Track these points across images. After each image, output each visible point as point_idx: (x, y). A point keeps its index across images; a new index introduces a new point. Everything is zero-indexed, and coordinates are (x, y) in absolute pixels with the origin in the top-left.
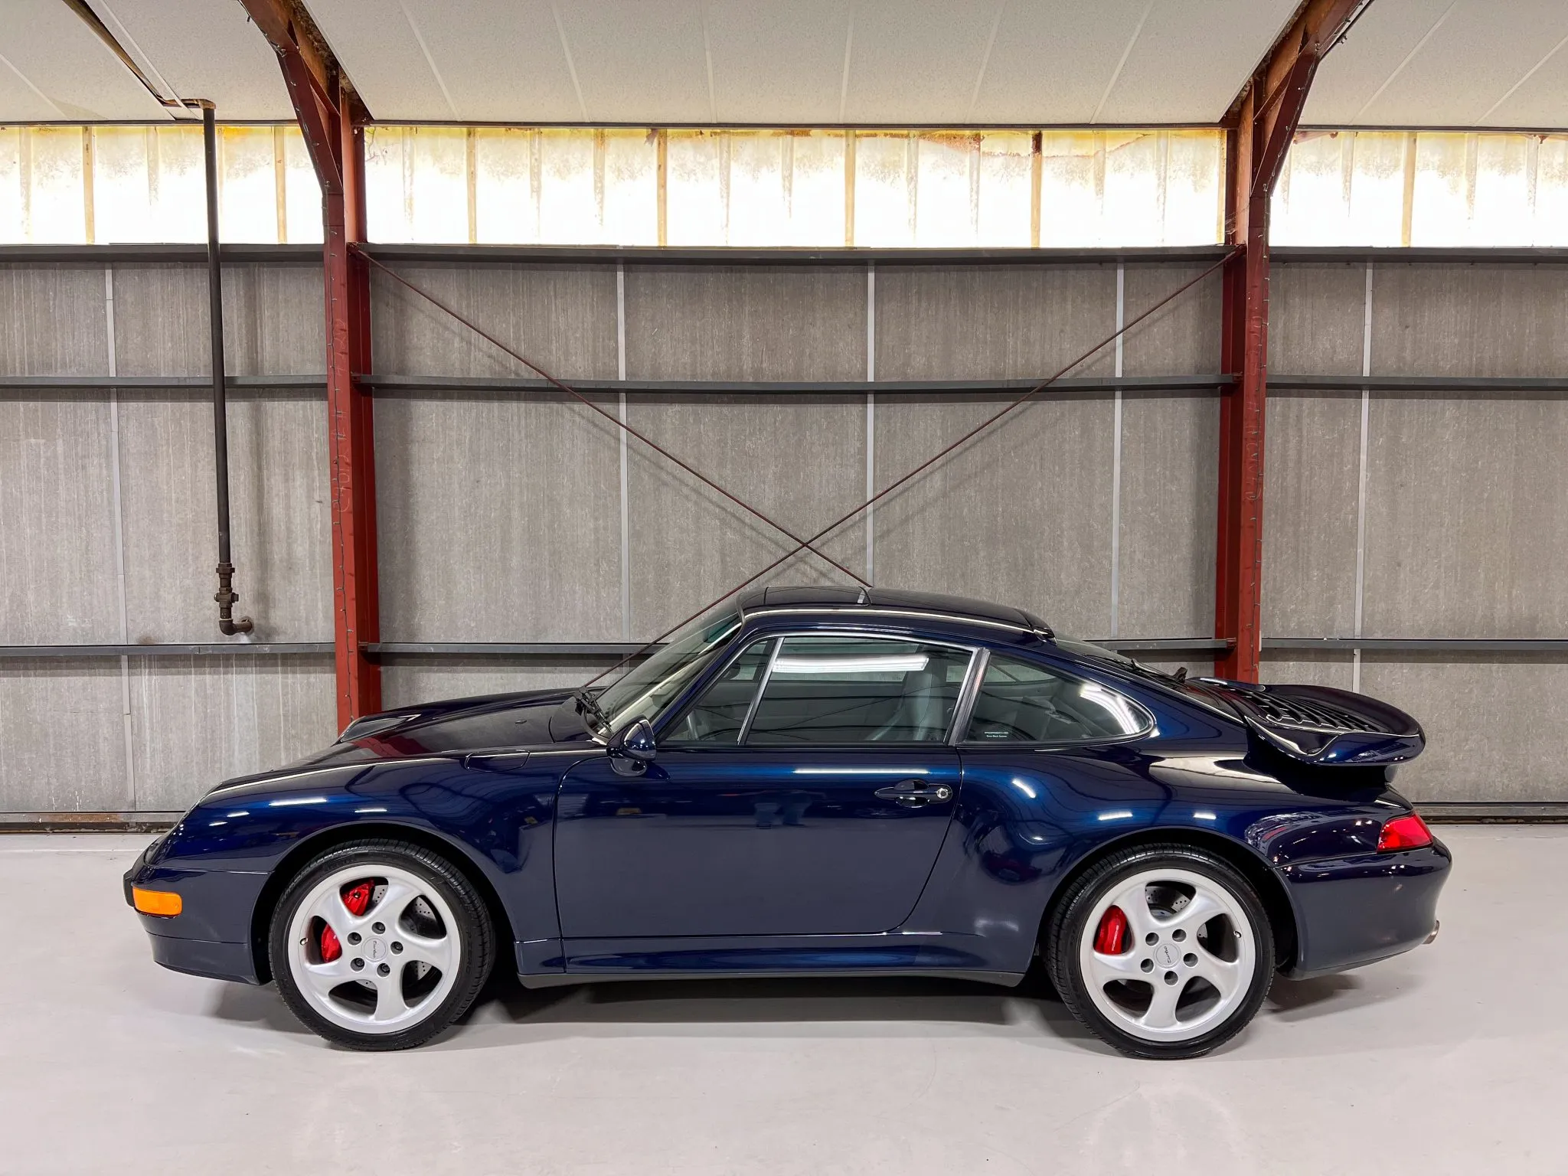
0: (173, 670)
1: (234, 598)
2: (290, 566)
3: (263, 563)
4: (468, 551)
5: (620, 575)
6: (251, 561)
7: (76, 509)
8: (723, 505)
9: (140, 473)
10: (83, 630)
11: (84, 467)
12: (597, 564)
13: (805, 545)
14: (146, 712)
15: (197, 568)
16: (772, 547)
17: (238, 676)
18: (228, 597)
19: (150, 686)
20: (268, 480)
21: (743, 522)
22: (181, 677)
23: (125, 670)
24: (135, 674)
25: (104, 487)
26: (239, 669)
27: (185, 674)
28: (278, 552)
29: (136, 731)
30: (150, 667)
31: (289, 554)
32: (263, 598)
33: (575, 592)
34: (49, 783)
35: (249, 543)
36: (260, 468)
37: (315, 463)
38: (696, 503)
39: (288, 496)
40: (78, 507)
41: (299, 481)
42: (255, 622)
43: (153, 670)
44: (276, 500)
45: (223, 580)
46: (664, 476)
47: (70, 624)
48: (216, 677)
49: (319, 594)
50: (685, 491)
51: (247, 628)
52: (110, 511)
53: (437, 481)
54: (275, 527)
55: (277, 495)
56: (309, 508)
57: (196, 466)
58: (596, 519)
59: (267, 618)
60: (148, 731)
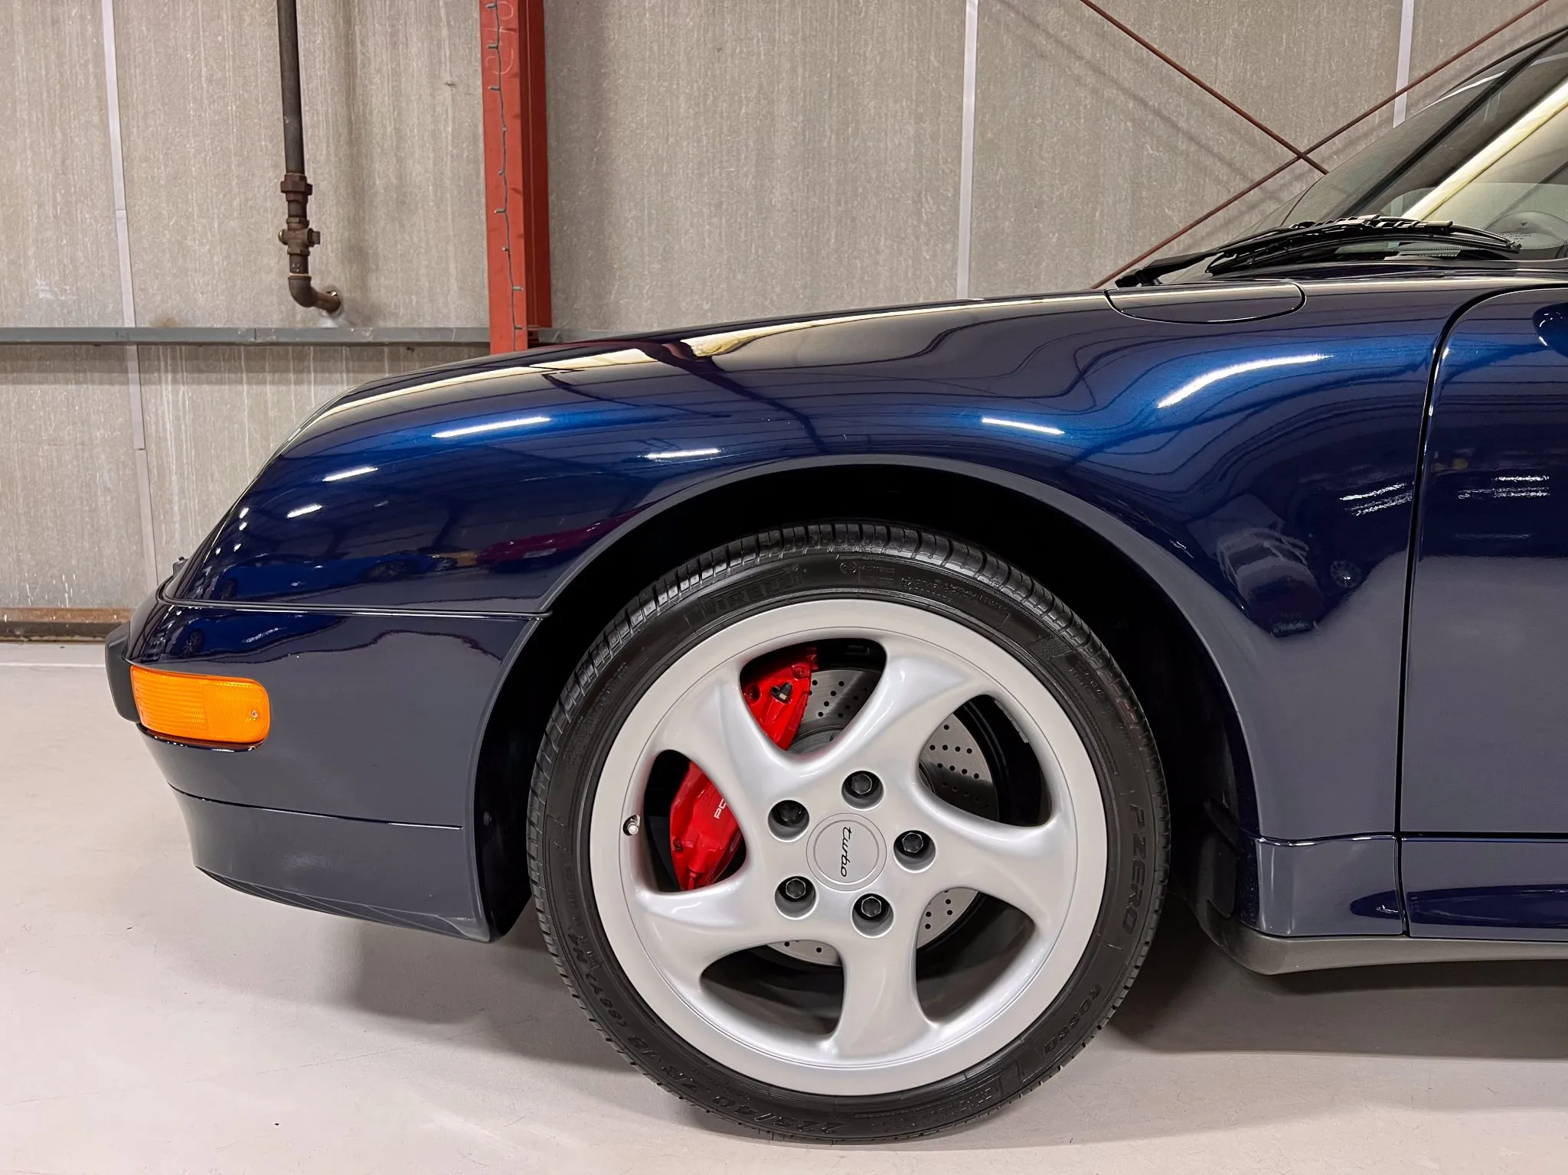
0: (214, 376)
1: (313, 238)
2: (403, 202)
3: (358, 192)
4: (701, 175)
5: (955, 222)
6: (336, 189)
7: (45, 96)
8: (1141, 94)
9: (148, 30)
10: (63, 304)
11: (55, 22)
12: (918, 201)
13: (1300, 156)
14: (170, 444)
15: (247, 200)
16: (1222, 171)
17: (319, 388)
18: (302, 235)
19: (175, 403)
20: (362, 43)
21: (1174, 126)
22: (226, 387)
23: (134, 376)
24: (150, 383)
25: (90, 56)
26: (319, 375)
27: (230, 382)
28: (381, 173)
29: (155, 479)
30: (174, 371)
31: (400, 178)
32: (358, 254)
33: (878, 252)
34: (19, 561)
35: (333, 158)
36: (348, 22)
37: (443, 12)
38: (1095, 91)
39: (396, 74)
40: (48, 91)
41: (416, 46)
42: (345, 295)
43: (179, 376)
44: (377, 80)
45: (293, 206)
46: (1040, 39)
47: (41, 295)
48: (283, 388)
49: (451, 248)
50: (1078, 68)
51: (333, 302)
52: (99, 99)
53: (651, 48)
54: (377, 130)
55: (379, 71)
56: (433, 96)
57: (242, 20)
58: (919, 119)
59: (364, 288)
60: (174, 477)
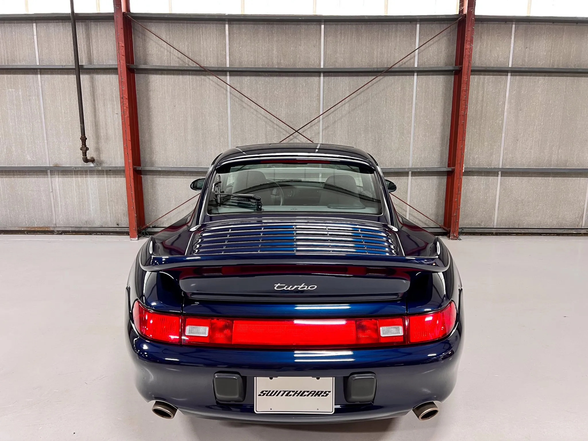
0: (67, 176)
1: (87, 149)
2: (107, 139)
3: (97, 137)
4: (172, 133)
5: (228, 143)
6: (93, 136)
7: (28, 116)
8: (266, 116)
9: (50, 102)
10: (33, 161)
11: (29, 100)
12: (220, 138)
13: (296, 131)
14: (58, 191)
15: (73, 139)
16: (285, 133)
17: (90, 178)
18: (85, 149)
19: (59, 182)
20: (97, 105)
21: (274, 123)
22: (70, 179)
23: (49, 176)
24: (53, 177)
25: (38, 107)
26: (90, 176)
27: (71, 177)
28: (102, 133)
29: (55, 198)
30: (58, 175)
31: (107, 133)
32: (98, 150)
33: (212, 149)
34: (25, 216)
35: (92, 129)
36: (94, 101)
37: (115, 99)
38: (256, 115)
39: (105, 112)
40: (29, 115)
41: (109, 106)
42: (95, 159)
43: (59, 176)
44: (101, 113)
45: (83, 143)
46: (244, 105)
47: (28, 159)
48: (82, 178)
49: (118, 148)
50: (252, 110)
51: (93, 161)
52: (40, 116)
53: (160, 106)
54: (101, 123)
55: (101, 111)
56: (113, 116)
57: (71, 100)
58: (219, 121)
59: (100, 157)
60: (59, 198)
